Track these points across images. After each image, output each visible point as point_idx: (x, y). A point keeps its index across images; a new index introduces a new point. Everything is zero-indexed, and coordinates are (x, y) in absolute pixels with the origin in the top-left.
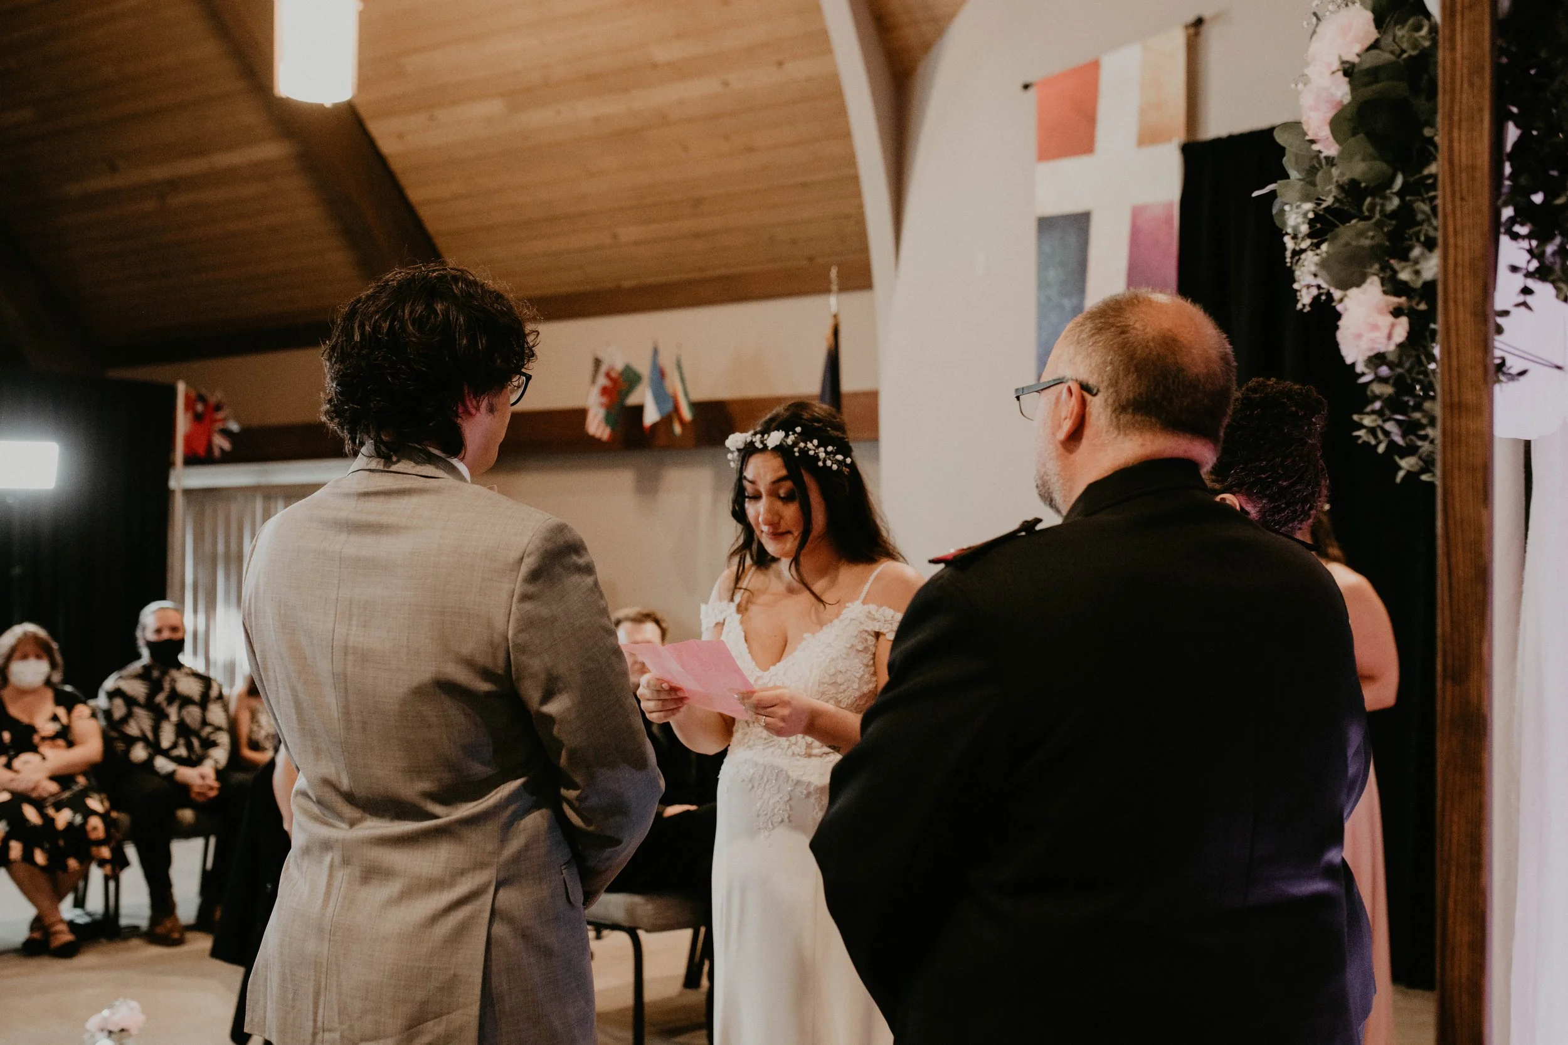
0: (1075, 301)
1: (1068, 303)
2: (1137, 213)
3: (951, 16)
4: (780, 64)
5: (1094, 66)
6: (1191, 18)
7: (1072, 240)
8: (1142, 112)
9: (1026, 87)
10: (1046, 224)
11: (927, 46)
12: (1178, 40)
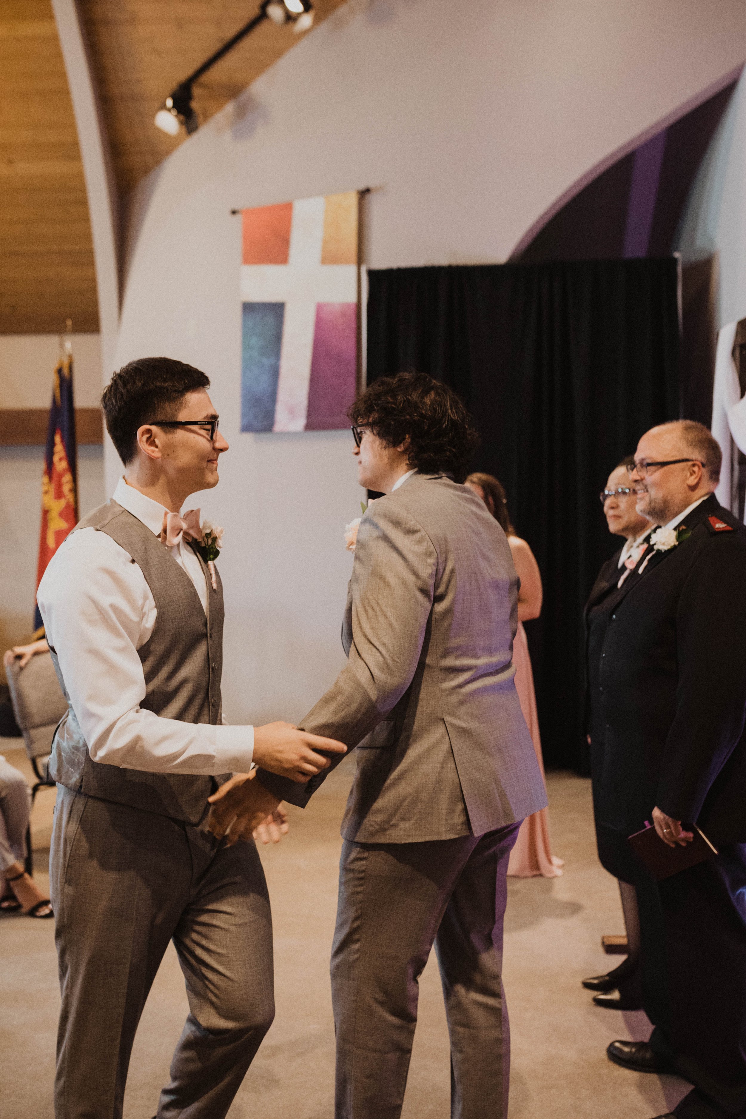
0: (272, 360)
1: (267, 362)
2: (320, 308)
3: (168, 153)
4: (10, 162)
5: (288, 207)
6: (362, 187)
7: (270, 320)
8: (325, 242)
9: (234, 212)
10: (248, 308)
11: (147, 170)
12: (353, 199)
